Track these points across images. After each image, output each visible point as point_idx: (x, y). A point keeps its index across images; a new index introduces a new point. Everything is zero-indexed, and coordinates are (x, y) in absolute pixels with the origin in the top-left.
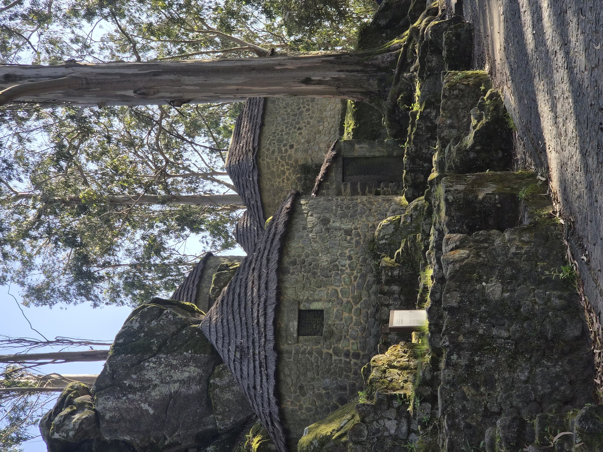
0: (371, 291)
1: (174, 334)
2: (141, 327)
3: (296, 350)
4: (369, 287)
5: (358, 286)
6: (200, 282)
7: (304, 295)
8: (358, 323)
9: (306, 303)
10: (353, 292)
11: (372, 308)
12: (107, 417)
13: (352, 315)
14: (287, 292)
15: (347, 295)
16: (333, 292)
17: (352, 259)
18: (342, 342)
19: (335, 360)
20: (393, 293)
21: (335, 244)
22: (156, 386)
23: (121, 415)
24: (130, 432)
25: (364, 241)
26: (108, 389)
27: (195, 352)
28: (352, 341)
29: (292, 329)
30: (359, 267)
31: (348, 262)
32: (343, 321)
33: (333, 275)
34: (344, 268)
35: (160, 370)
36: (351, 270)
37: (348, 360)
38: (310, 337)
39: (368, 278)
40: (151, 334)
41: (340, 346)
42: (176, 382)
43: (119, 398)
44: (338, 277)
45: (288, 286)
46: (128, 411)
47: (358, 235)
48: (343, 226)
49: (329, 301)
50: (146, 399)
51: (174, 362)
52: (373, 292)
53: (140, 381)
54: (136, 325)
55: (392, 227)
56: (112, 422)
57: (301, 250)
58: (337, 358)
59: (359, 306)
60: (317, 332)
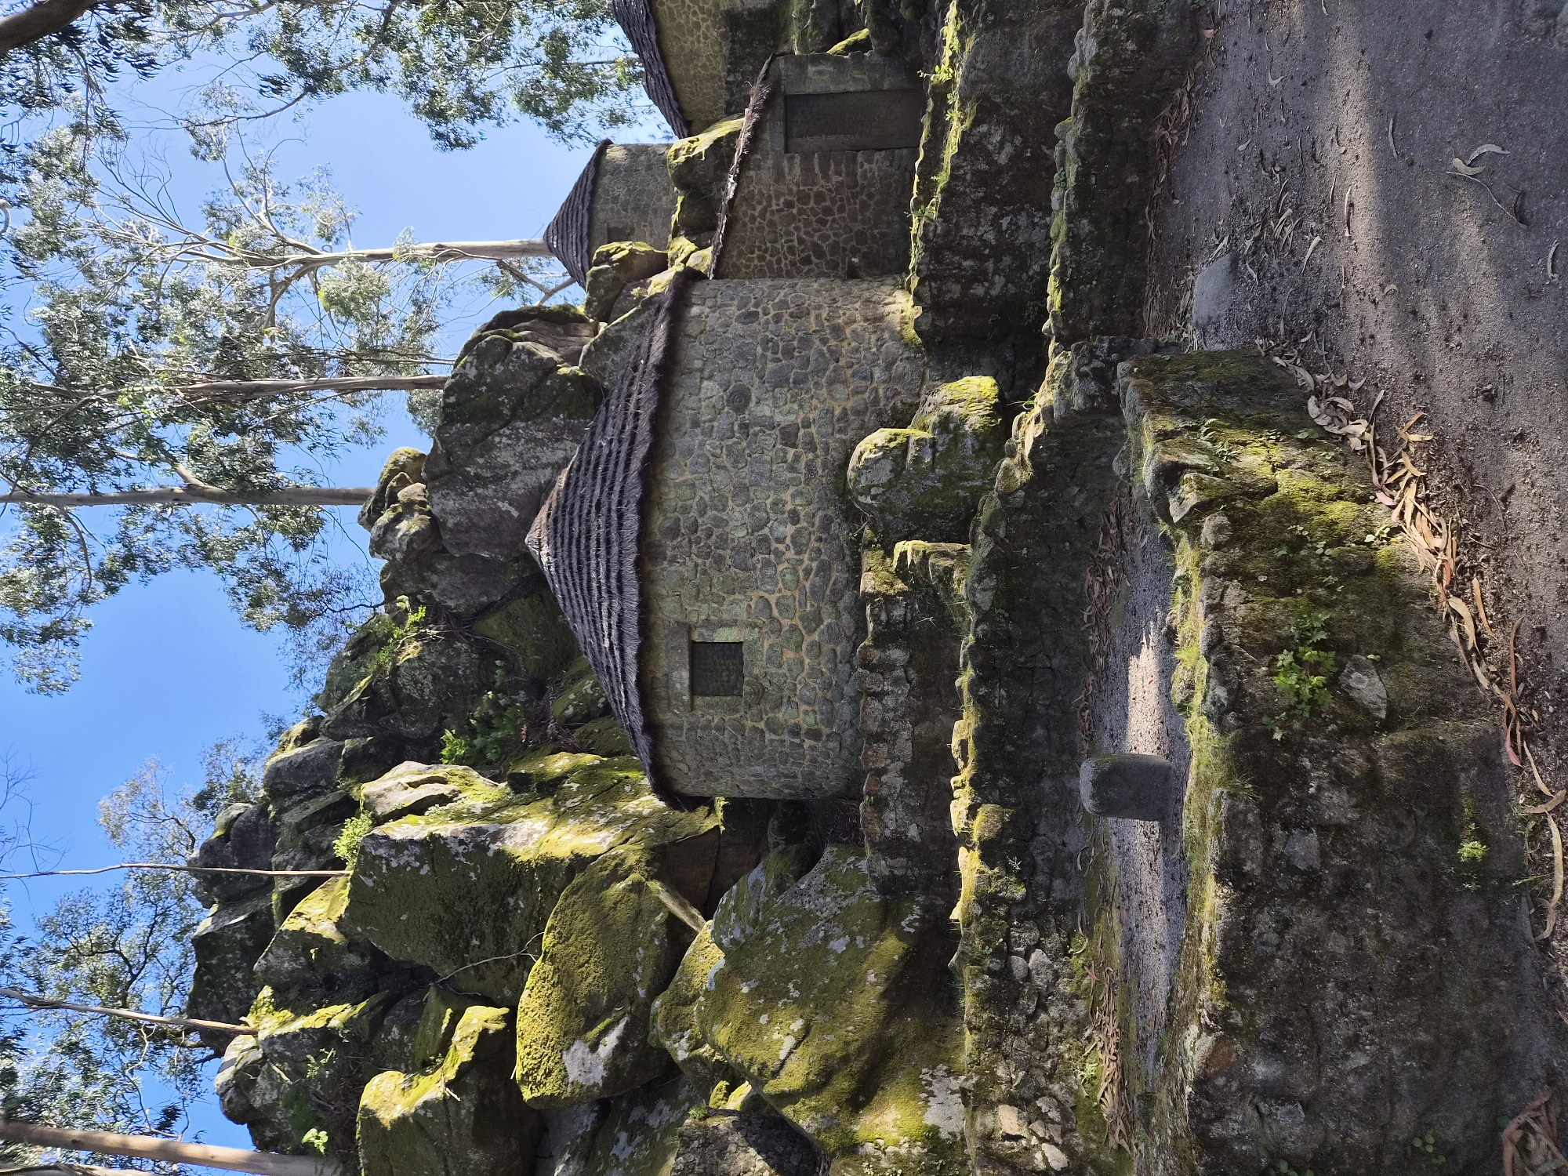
0: (841, 605)
1: (533, 387)
2: (480, 375)
3: (690, 723)
4: (837, 594)
5: (813, 593)
6: (592, 202)
7: (697, 613)
8: (815, 673)
9: (703, 630)
10: (803, 605)
11: (844, 642)
12: (450, 523)
13: (803, 654)
14: (663, 604)
15: (791, 611)
16: (761, 606)
17: (798, 521)
18: (783, 708)
19: (772, 741)
20: (891, 666)
21: (762, 475)
22: (516, 473)
23: (470, 520)
24: (488, 546)
25: (824, 466)
26: (444, 479)
27: (570, 416)
28: (803, 707)
29: (678, 686)
30: (814, 544)
31: (790, 530)
32: (784, 670)
33: (759, 566)
34: (781, 547)
35: (519, 449)
36: (797, 553)
37: (797, 741)
38: (717, 699)
39: (835, 575)
40: (496, 388)
41: (780, 715)
42: (545, 466)
43: (463, 494)
44: (770, 572)
45: (664, 592)
46: (479, 513)
47: (811, 446)
48: (778, 418)
49: (753, 626)
50: (505, 494)
51: (540, 435)
52: (846, 608)
53: (490, 467)
54: (472, 373)
55: (888, 465)
56: (460, 532)
57: (688, 492)
58: (773, 737)
59: (816, 637)
60: (732, 689)
